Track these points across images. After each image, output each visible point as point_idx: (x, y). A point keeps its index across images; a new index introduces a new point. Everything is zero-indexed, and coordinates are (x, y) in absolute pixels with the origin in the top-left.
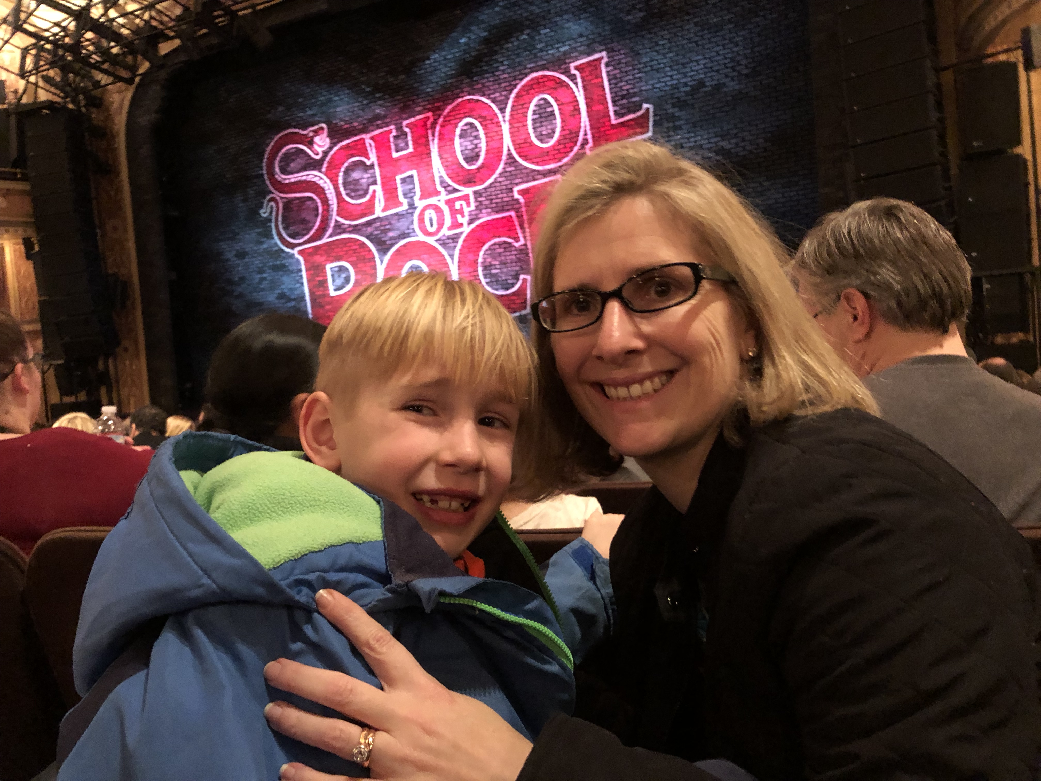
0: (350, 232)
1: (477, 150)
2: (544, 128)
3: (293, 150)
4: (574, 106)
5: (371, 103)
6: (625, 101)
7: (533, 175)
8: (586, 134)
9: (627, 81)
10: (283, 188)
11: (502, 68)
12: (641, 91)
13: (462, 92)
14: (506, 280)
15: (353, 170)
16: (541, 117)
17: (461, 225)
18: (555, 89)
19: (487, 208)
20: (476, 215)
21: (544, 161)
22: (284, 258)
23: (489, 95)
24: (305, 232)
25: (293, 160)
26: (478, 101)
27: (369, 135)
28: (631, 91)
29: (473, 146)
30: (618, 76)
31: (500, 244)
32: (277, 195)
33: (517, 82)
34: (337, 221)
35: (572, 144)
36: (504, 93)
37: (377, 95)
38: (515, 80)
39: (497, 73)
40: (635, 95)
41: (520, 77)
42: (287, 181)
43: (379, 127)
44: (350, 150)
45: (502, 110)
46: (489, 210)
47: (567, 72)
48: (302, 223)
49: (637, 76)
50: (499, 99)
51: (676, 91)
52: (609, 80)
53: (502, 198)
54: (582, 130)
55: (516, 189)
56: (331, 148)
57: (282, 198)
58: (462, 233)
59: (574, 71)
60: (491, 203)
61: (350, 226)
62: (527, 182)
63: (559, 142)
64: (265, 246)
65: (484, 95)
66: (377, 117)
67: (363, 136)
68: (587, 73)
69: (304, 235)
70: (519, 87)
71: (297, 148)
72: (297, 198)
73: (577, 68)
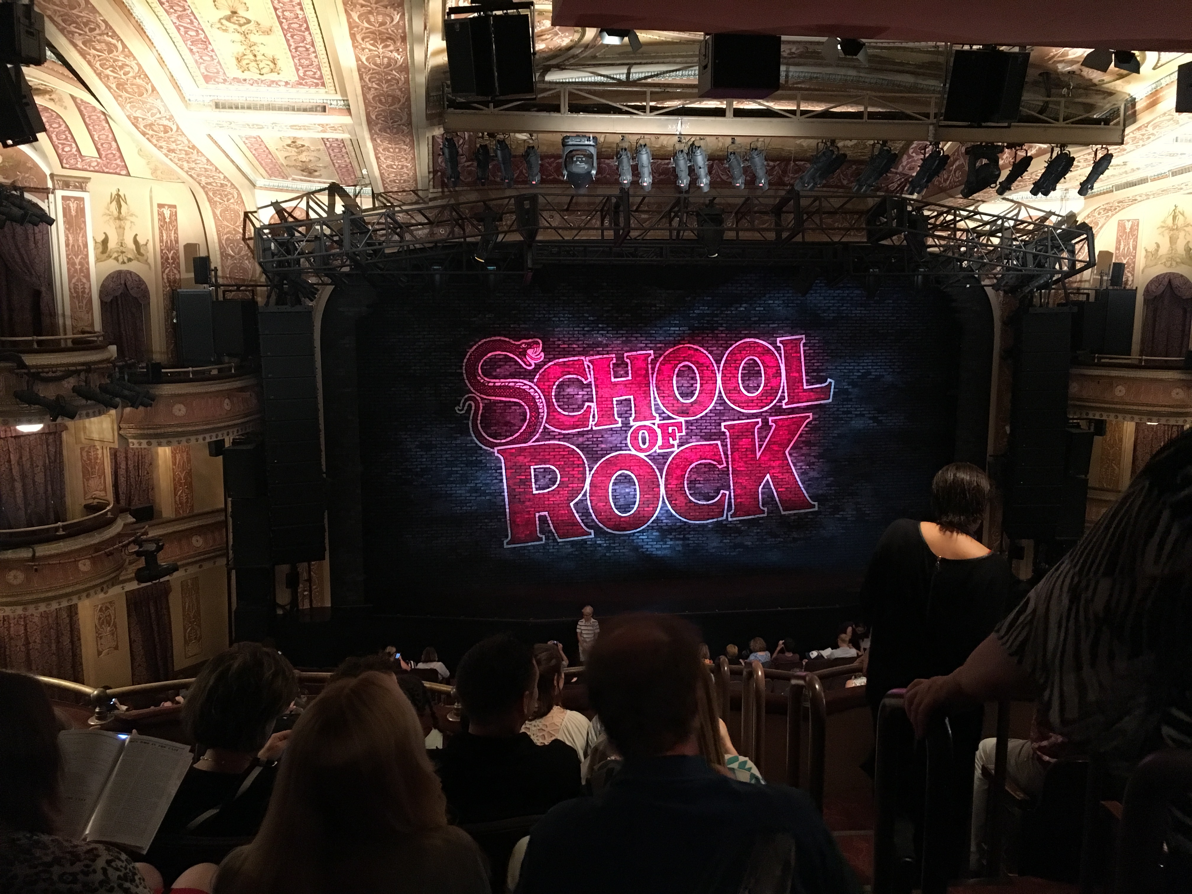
0: (559, 440)
1: (692, 388)
2: (751, 382)
3: (501, 357)
4: (777, 370)
5: (593, 330)
6: (815, 374)
7: (741, 416)
8: (783, 392)
9: (818, 360)
10: (484, 389)
11: (721, 329)
12: (827, 369)
13: (684, 340)
14: (708, 493)
15: (568, 386)
16: (749, 373)
17: (673, 446)
18: (763, 354)
19: (696, 435)
20: (687, 439)
21: (748, 406)
22: (481, 455)
23: (708, 347)
24: (508, 434)
25: (500, 367)
26: (697, 350)
27: (587, 358)
28: (820, 368)
29: (689, 385)
30: (812, 355)
31: (705, 465)
32: (478, 396)
33: (733, 342)
34: (545, 428)
35: (773, 398)
36: (721, 349)
37: (600, 326)
38: (731, 340)
39: (716, 332)
40: (823, 370)
41: (736, 339)
42: (491, 384)
43: (598, 353)
44: (566, 368)
45: (718, 362)
46: (699, 437)
47: (774, 344)
48: (506, 426)
49: (826, 358)
50: (715, 352)
51: (851, 374)
52: (805, 357)
53: (711, 429)
54: (781, 388)
55: (723, 424)
56: (545, 363)
57: (482, 399)
58: (673, 452)
59: (779, 344)
60: (701, 432)
61: (560, 434)
62: (734, 420)
63: (762, 394)
64: (458, 442)
65: (703, 347)
66: (599, 344)
67: (583, 358)
68: (790, 348)
69: (507, 437)
70: (734, 346)
71: (506, 355)
72: (501, 402)
73: (781, 342)
